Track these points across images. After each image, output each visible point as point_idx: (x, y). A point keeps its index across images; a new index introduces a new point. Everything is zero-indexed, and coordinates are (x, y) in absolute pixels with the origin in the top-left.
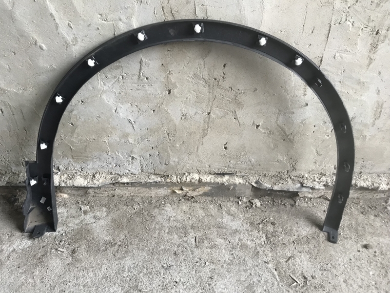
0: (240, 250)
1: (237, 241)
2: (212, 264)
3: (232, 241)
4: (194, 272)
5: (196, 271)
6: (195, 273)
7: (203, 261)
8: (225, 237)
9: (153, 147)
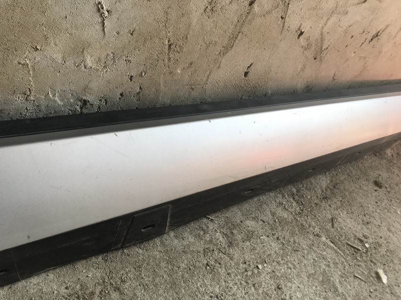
0: (282, 230)
1: (270, 216)
2: (265, 265)
3: (265, 218)
4: (253, 288)
5: (254, 285)
6: (255, 289)
7: (252, 266)
8: (253, 216)
9: (131, 77)
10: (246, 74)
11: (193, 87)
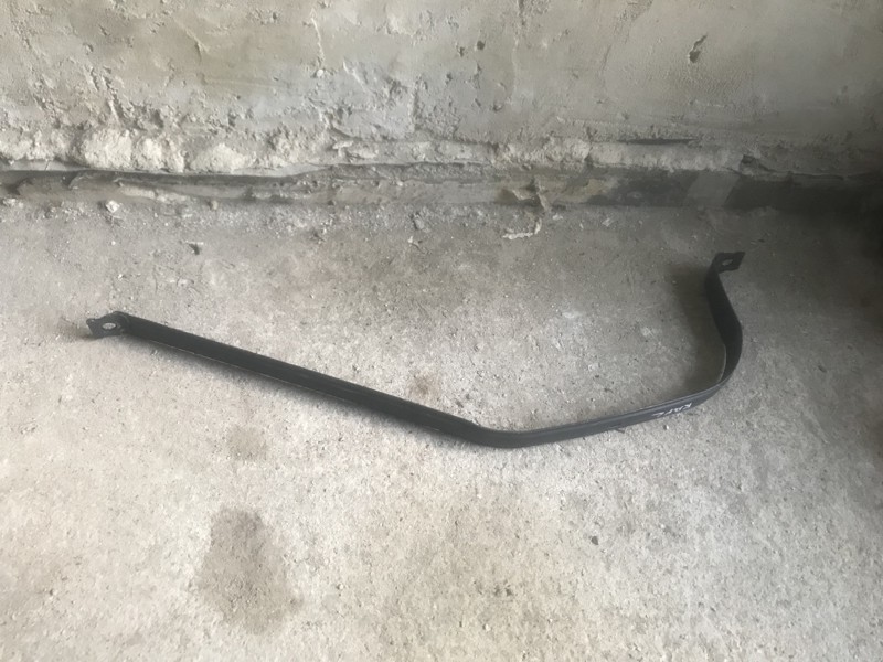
9: (462, 49)
10: (694, 57)
11: (577, 72)
